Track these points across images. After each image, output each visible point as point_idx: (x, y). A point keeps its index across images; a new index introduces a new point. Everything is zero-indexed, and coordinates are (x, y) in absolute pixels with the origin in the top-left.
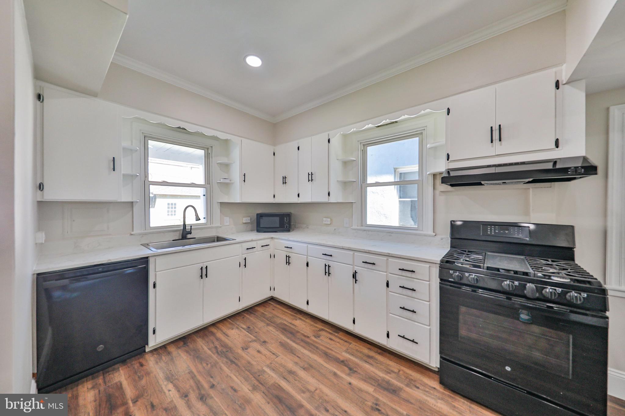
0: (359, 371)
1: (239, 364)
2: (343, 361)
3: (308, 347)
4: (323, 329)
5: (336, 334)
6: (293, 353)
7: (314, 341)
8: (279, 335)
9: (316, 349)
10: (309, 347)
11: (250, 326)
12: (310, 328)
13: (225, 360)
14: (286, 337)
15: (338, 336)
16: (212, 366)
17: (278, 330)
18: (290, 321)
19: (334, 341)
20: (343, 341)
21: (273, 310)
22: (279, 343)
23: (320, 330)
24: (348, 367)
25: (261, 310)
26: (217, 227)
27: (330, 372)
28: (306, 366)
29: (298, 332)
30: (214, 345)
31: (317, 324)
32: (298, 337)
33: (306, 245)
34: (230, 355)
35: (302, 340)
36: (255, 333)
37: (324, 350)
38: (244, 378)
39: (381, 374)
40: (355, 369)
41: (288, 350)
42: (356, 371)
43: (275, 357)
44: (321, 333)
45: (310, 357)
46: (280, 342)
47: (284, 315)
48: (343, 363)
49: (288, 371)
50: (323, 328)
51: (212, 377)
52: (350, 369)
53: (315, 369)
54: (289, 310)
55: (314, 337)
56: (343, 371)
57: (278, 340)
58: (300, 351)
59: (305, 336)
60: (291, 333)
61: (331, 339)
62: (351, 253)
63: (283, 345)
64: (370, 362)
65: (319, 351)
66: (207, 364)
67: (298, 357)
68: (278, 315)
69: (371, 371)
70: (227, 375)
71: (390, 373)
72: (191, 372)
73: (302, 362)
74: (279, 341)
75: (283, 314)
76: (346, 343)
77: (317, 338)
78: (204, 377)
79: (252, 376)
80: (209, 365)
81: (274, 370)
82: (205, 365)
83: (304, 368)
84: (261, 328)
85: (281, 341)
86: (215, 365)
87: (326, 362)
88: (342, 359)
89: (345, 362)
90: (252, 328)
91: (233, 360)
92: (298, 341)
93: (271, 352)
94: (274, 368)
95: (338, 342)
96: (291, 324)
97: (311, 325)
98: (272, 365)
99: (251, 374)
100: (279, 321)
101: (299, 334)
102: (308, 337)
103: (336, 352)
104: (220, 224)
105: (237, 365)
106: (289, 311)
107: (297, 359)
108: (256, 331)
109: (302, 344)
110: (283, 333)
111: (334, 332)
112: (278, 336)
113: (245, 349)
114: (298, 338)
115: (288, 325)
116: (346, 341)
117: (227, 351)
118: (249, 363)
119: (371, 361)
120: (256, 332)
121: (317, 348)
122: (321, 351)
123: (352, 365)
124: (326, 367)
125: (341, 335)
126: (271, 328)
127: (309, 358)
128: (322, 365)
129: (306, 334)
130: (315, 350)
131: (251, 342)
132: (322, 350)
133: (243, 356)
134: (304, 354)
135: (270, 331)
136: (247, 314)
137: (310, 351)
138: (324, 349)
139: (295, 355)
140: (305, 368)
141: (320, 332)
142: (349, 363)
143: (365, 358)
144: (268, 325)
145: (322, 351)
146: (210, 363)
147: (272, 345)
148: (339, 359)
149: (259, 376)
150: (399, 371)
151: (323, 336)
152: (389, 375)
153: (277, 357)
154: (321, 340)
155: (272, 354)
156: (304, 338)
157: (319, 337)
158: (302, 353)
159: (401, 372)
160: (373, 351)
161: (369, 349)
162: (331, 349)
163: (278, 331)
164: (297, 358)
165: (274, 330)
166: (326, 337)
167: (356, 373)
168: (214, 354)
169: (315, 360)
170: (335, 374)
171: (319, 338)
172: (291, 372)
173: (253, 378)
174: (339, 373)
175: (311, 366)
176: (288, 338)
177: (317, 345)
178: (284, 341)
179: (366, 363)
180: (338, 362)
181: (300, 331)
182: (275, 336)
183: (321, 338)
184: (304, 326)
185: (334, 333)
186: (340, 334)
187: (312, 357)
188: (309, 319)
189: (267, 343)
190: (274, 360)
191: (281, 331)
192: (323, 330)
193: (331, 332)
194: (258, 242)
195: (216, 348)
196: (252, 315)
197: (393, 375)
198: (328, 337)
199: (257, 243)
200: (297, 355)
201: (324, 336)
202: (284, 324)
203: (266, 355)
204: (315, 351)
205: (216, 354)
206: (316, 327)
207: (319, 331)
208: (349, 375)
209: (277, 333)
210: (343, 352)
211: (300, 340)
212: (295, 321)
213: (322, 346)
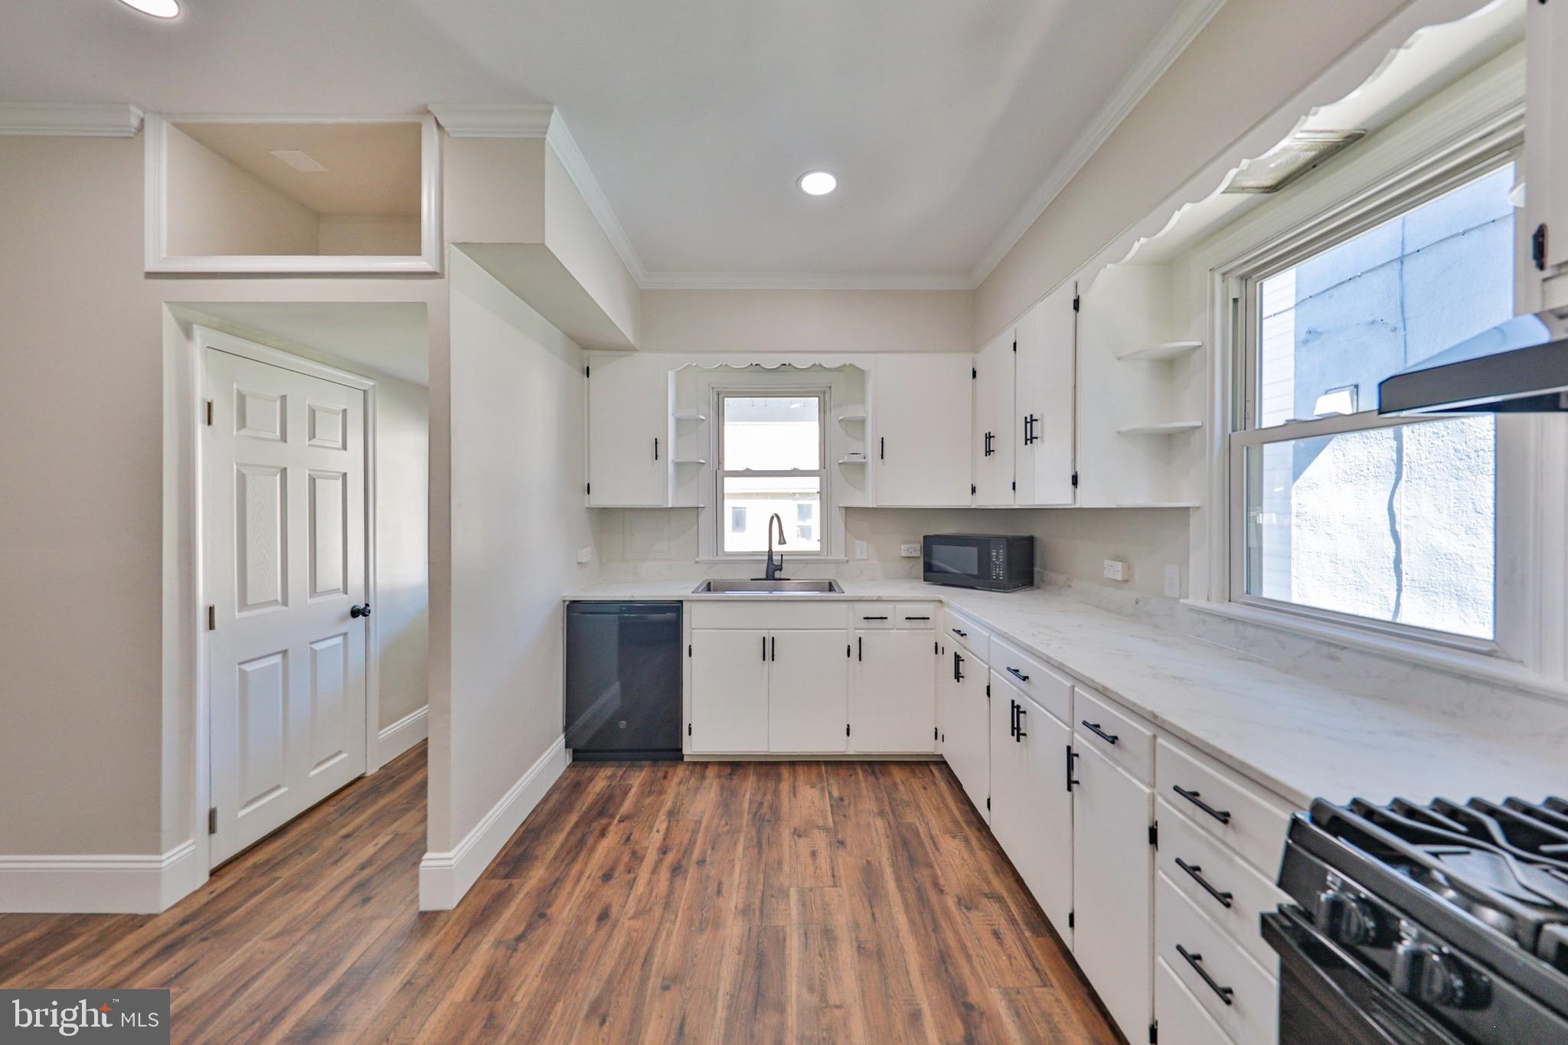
1: (764, 856)
2: (968, 1007)
3: (917, 914)
4: (1003, 898)
5: (1027, 934)
6: (870, 901)
7: (945, 910)
8: (880, 847)
9: (930, 929)
10: (921, 914)
11: (846, 798)
12: (967, 875)
13: (754, 833)
14: (892, 860)
15: (1031, 941)
16: (728, 832)
17: (889, 834)
18: (936, 831)
19: (1001, 944)
20: (1028, 963)
21: (925, 788)
22: (865, 862)
23: (990, 893)
24: (966, 1028)
25: (898, 775)
26: (838, 562)
27: (910, 1002)
28: (871, 946)
29: (930, 866)
30: (762, 799)
31: (998, 876)
32: (916, 876)
34: (767, 829)
35: (919, 890)
36: (842, 817)
37: (946, 946)
38: (749, 882)
41: (869, 888)
43: (831, 883)
45: (898, 936)
46: (867, 861)
47: (934, 812)
48: (967, 1010)
49: (825, 926)
50: (1005, 895)
51: (713, 848)
53: (881, 967)
54: (960, 805)
55: (956, 900)
56: (944, 1028)
57: (869, 856)
58: (890, 908)
59: (936, 884)
60: (912, 859)
61: (997, 934)
62: (1068, 682)
63: (868, 872)
65: (933, 939)
66: (727, 824)
67: (873, 914)
68: (921, 805)
70: (733, 860)
72: (699, 822)
73: (869, 931)
74: (869, 860)
75: (938, 809)
76: (1033, 972)
77: (962, 907)
78: (705, 840)
79: (761, 888)
80: (727, 827)
81: (804, 905)
82: (723, 822)
83: (862, 945)
84: (861, 811)
85: (873, 863)
86: (734, 832)
87: (923, 975)
88: (974, 999)
89: (974, 1013)
90: (846, 803)
91: (764, 842)
92: (908, 886)
93: (833, 869)
94: (808, 903)
95: (1010, 957)
96: (932, 838)
97: (980, 871)
98: (811, 894)
99: (764, 884)
100: (911, 818)
101: (925, 871)
102: (942, 891)
103: (975, 974)
104: (846, 556)
105: (760, 853)
106: (958, 808)
107: (865, 918)
108: (846, 813)
109: (912, 897)
110: (893, 849)
111: (1028, 923)
112: (878, 848)
113: (798, 833)
114: (915, 879)
115: (923, 836)
116: (1037, 970)
117: (769, 821)
118: (780, 863)
120: (845, 816)
121: (936, 929)
122: (938, 943)
124: (910, 984)
126: (879, 823)
127: (893, 936)
128: (906, 971)
129: (942, 881)
130: (926, 929)
131: (819, 828)
132: (943, 941)
133: (782, 845)
134: (892, 918)
135: (873, 829)
136: (865, 771)
137: (912, 923)
138: (952, 941)
139: (871, 907)
140: (864, 948)
141: (985, 901)
142: (984, 1025)
144: (882, 813)
145: (942, 945)
146: (731, 825)
147: (848, 858)
148: (965, 994)
149: (773, 896)
151: (983, 914)
153: (835, 886)
154: (968, 918)
155: (829, 873)
156: (928, 886)
157: (968, 908)
158: (891, 914)
162: (968, 957)
163: (887, 837)
164: (869, 916)
165: (881, 831)
166: (990, 921)
168: (749, 812)
169: (902, 950)
170: (914, 1017)
171: (964, 910)
172: (828, 934)
173: (760, 893)
174: (928, 1021)
175: (880, 955)
176: (893, 866)
177: (943, 923)
178: (877, 864)
180: (953, 997)
181: (936, 867)
182: (873, 844)
183: (974, 914)
184: (958, 862)
185: (1023, 927)
186: (1040, 939)
187: (901, 938)
188: (989, 852)
189: (845, 847)
190: (822, 887)
191: (894, 842)
192: (1000, 899)
193: (1018, 918)
194: (899, 606)
195: (761, 804)
196: (872, 778)
198: (994, 925)
199: (895, 607)
200: (874, 909)
201: (987, 916)
202: (918, 831)
203: (820, 869)
204: (923, 931)
205: (751, 816)
206: (989, 883)
207: (985, 894)
209: (883, 840)
210: (999, 988)
211: (916, 885)
212: (951, 839)
213: (956, 932)
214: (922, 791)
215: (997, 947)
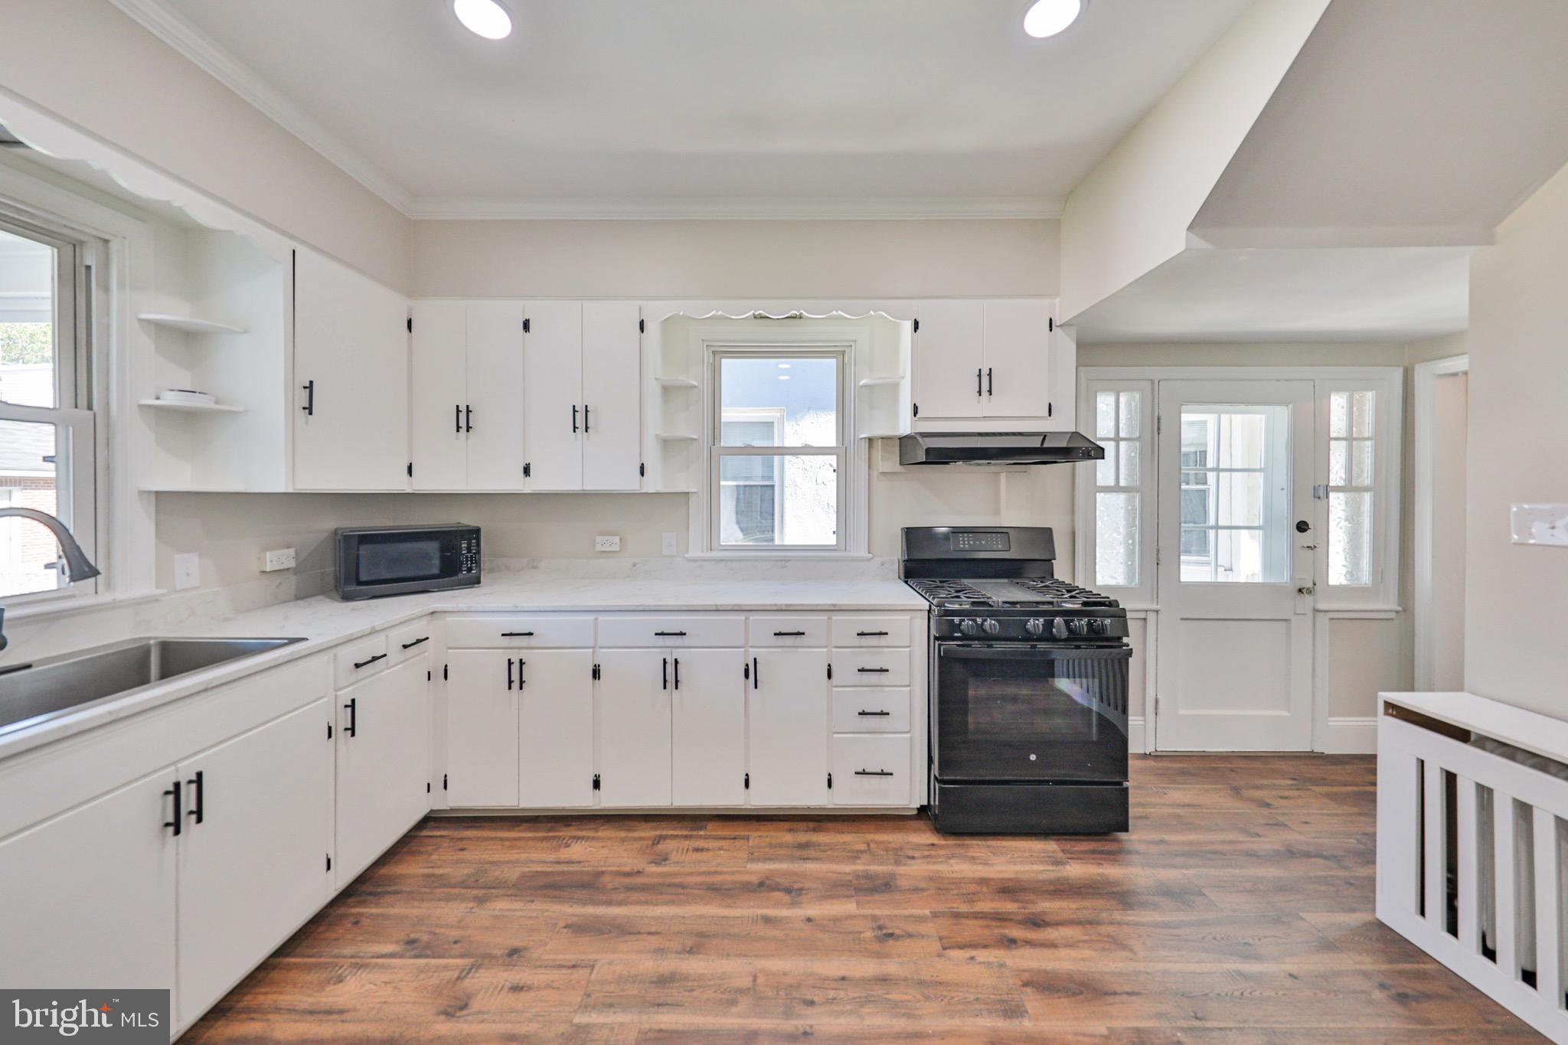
0: (807, 885)
2: (761, 884)
3: (659, 897)
4: (661, 835)
5: (702, 833)
6: (630, 933)
7: (661, 875)
8: (547, 911)
9: (682, 891)
10: (661, 893)
11: (413, 936)
12: (625, 850)
14: (575, 903)
15: (709, 834)
17: (532, 899)
18: (552, 857)
19: (708, 850)
20: (728, 841)
22: (565, 930)
23: (654, 841)
24: (779, 890)
25: (411, 868)
26: (138, 603)
27: (754, 920)
28: (689, 942)
29: (600, 874)
31: (636, 830)
32: (610, 886)
33: (591, 617)
35: (630, 889)
36: (455, 946)
37: (702, 883)
39: (847, 868)
40: (796, 886)
41: (610, 932)
42: (801, 889)
43: (587, 971)
44: (663, 846)
45: (683, 917)
46: (565, 927)
47: (515, 851)
48: (764, 886)
49: (653, 982)
50: (658, 833)
52: (788, 891)
53: (715, 936)
54: (521, 828)
55: (653, 865)
56: (778, 904)
57: (555, 925)
58: (646, 917)
59: (628, 874)
60: (583, 886)
61: (697, 850)
62: (741, 617)
63: (580, 928)
64: (811, 856)
65: (693, 891)
67: (650, 933)
68: (493, 860)
69: (826, 872)
71: (858, 858)
73: (670, 940)
74: (563, 925)
75: (511, 847)
76: (736, 841)
77: (663, 863)
81: (612, 1006)
83: (688, 949)
84: (462, 921)
85: (570, 922)
87: (728, 906)
88: (754, 879)
89: (768, 882)
90: (424, 938)
92: (622, 896)
93: (561, 967)
94: (610, 1000)
95: (720, 849)
96: (558, 863)
97: (623, 840)
98: (596, 995)
100: (513, 874)
101: (606, 879)
102: (638, 872)
103: (733, 873)
104: (157, 587)
106: (519, 831)
107: (654, 942)
108: (451, 939)
109: (635, 896)
110: (559, 899)
111: (692, 829)
112: (546, 914)
113: (456, 1009)
114: (614, 889)
115: (551, 869)
116: (735, 838)
119: (812, 853)
120: (456, 942)
121: (683, 886)
122: (699, 889)
123: (784, 882)
124: (738, 917)
125: (712, 829)
126: (501, 906)
127: (682, 921)
128: (723, 917)
129: (627, 869)
130: (681, 894)
131: (460, 979)
132: (696, 884)
133: (469, 1035)
134: (660, 917)
135: (506, 914)
136: (360, 904)
137: (671, 902)
138: (699, 879)
139: (639, 933)
140: (691, 948)
141: (660, 846)
142: (777, 879)
143: (797, 853)
144: (481, 901)
145: (701, 887)
147: (548, 948)
148: (749, 883)
150: (868, 845)
151: (674, 853)
152: (859, 861)
153: (593, 967)
154: (677, 863)
155: (568, 971)
156: (627, 881)
157: (665, 859)
158: (654, 918)
159: (872, 846)
160: (800, 831)
161: (790, 830)
162: (716, 873)
163: (533, 901)
164: (653, 938)
165: (518, 905)
166: (683, 849)
167: (804, 892)
169: (701, 917)
170: (767, 920)
171: (667, 862)
172: (665, 980)
174: (771, 912)
175: (701, 935)
176: (585, 904)
177: (677, 880)
178: (576, 918)
179: (807, 861)
180: (754, 891)
181: (604, 869)
182: (537, 917)
183: (674, 857)
184: (604, 852)
185: (695, 833)
186: (708, 827)
187: (686, 915)
188: (603, 828)
189: (525, 949)
190: (589, 982)
191: (545, 896)
192: (661, 838)
193: (685, 833)
194: (388, 634)
196: (389, 899)
197: (865, 857)
198: (688, 849)
199: (384, 637)
200: (642, 931)
201: (678, 851)
202: (537, 872)
203: (554, 981)
206: (641, 839)
207: (653, 844)
208: (793, 904)
209: (533, 906)
210: (747, 862)
211: (622, 890)
212: (567, 849)
213: (691, 874)
214: (465, 853)
215: (711, 853)
